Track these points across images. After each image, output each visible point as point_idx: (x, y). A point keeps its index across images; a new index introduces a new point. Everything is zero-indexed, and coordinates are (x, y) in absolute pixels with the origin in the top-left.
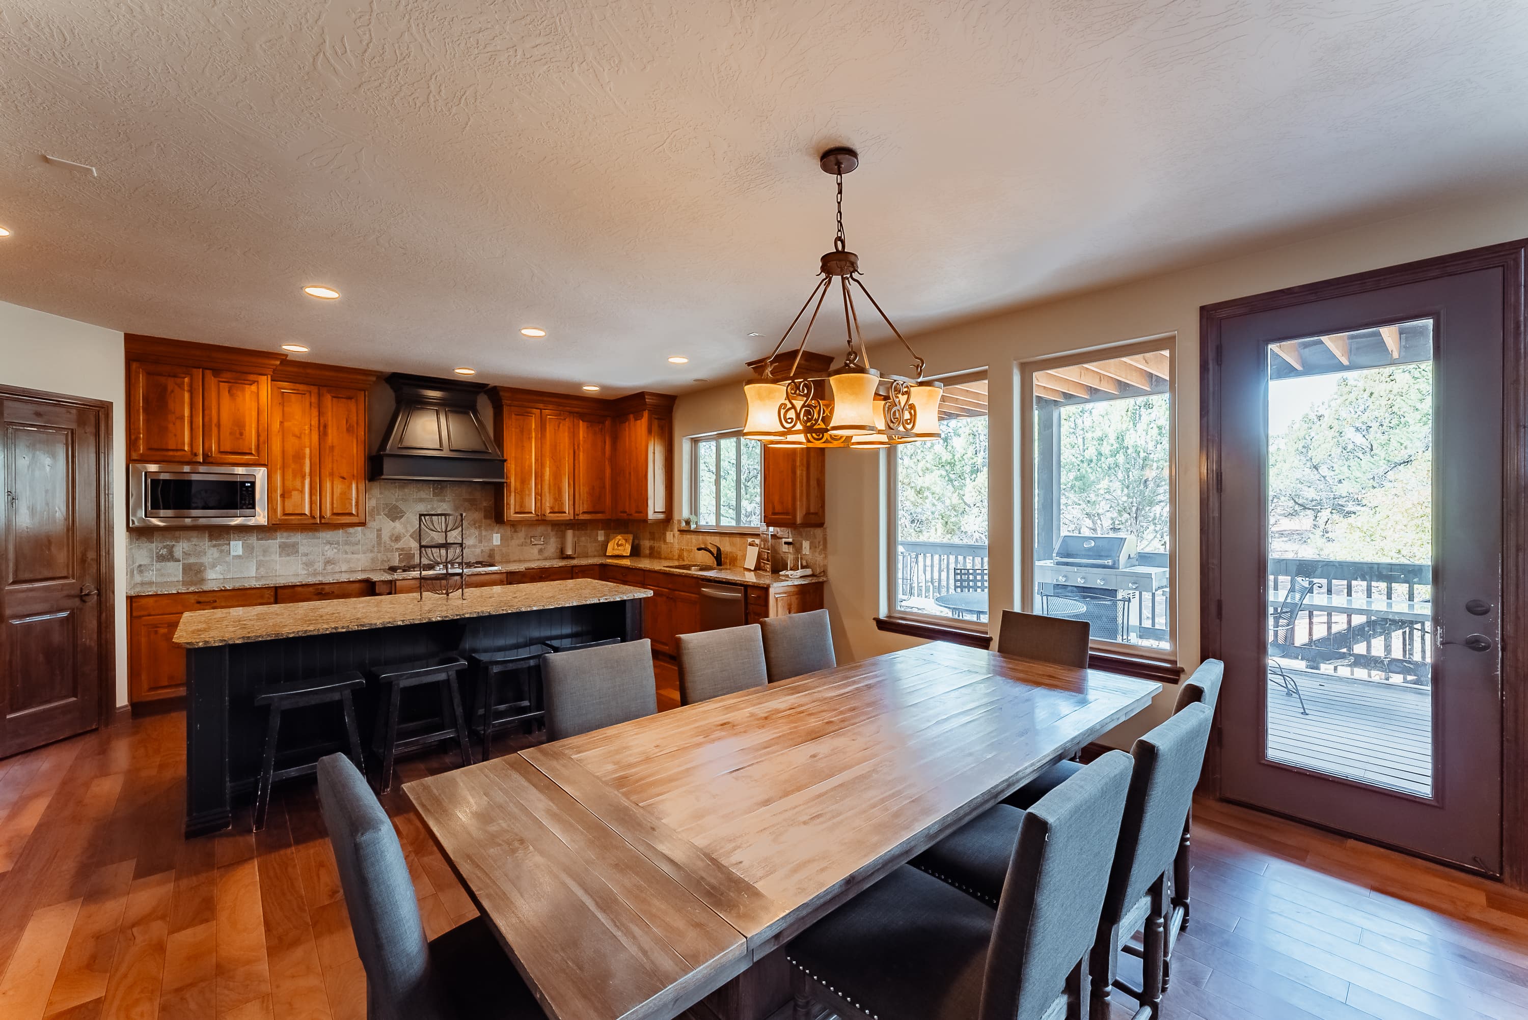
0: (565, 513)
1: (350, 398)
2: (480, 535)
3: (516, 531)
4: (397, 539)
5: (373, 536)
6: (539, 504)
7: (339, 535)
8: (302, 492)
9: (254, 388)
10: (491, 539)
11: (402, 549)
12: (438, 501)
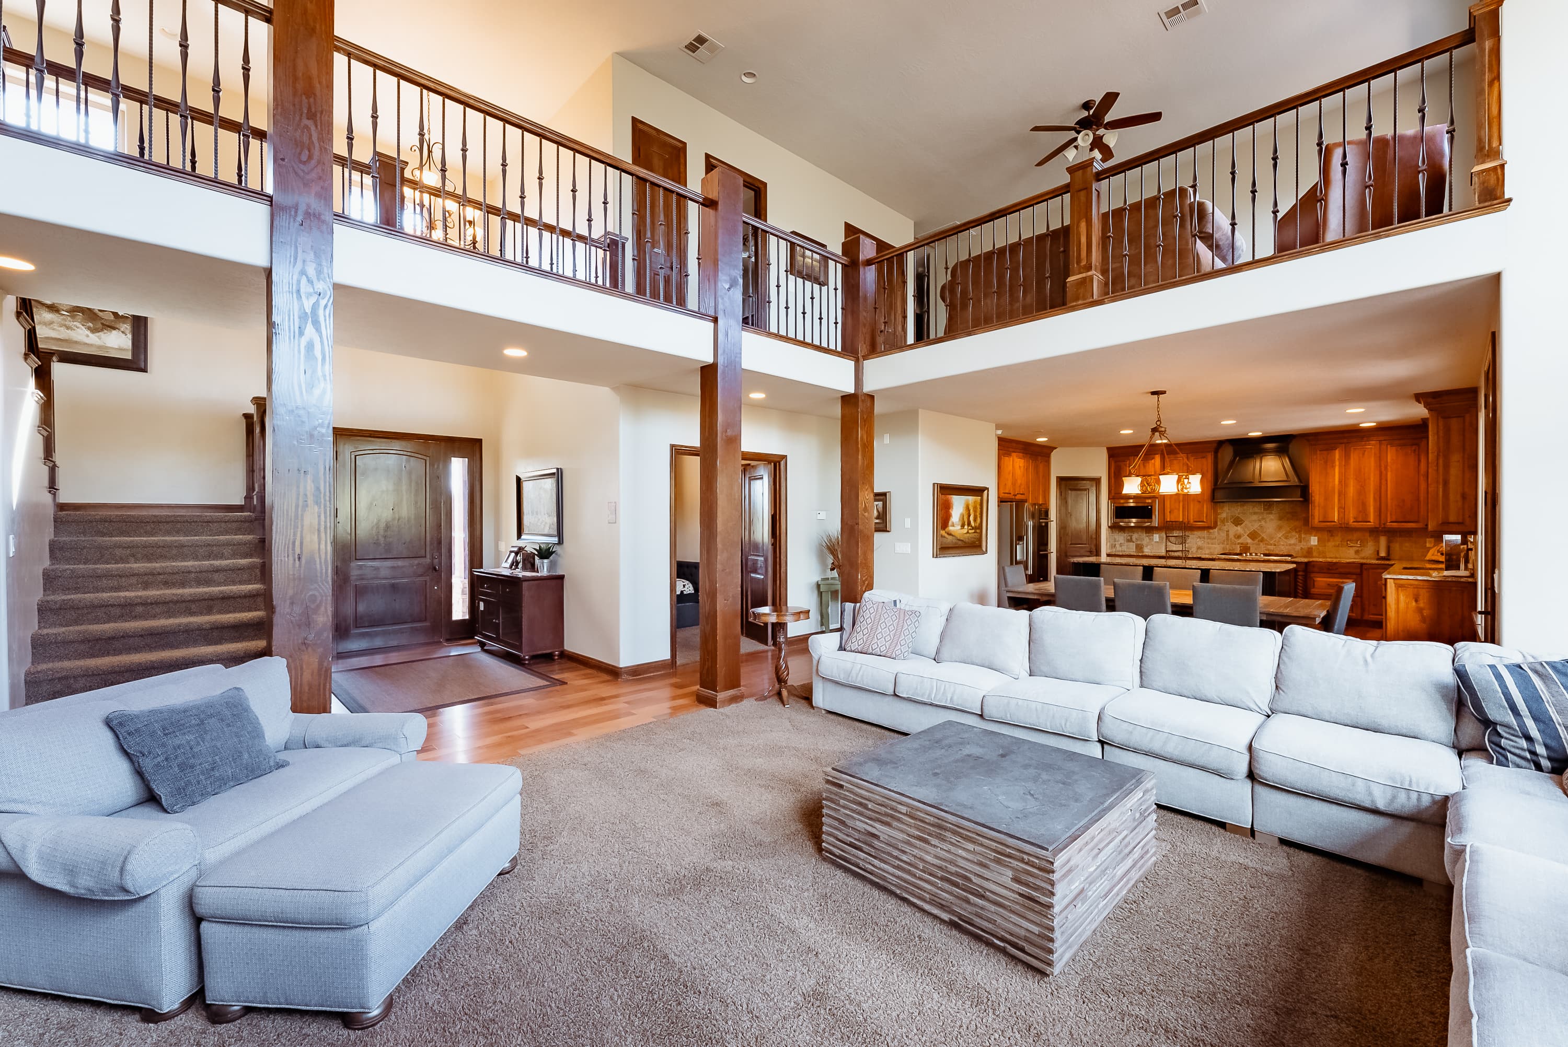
0: (1370, 522)
1: (1204, 457)
2: (1300, 537)
3: (1332, 536)
4: (1239, 537)
5: (1224, 534)
6: (1342, 515)
7: (1205, 533)
8: (1179, 510)
9: (1153, 461)
10: (1309, 541)
11: (1242, 544)
12: (1267, 514)
